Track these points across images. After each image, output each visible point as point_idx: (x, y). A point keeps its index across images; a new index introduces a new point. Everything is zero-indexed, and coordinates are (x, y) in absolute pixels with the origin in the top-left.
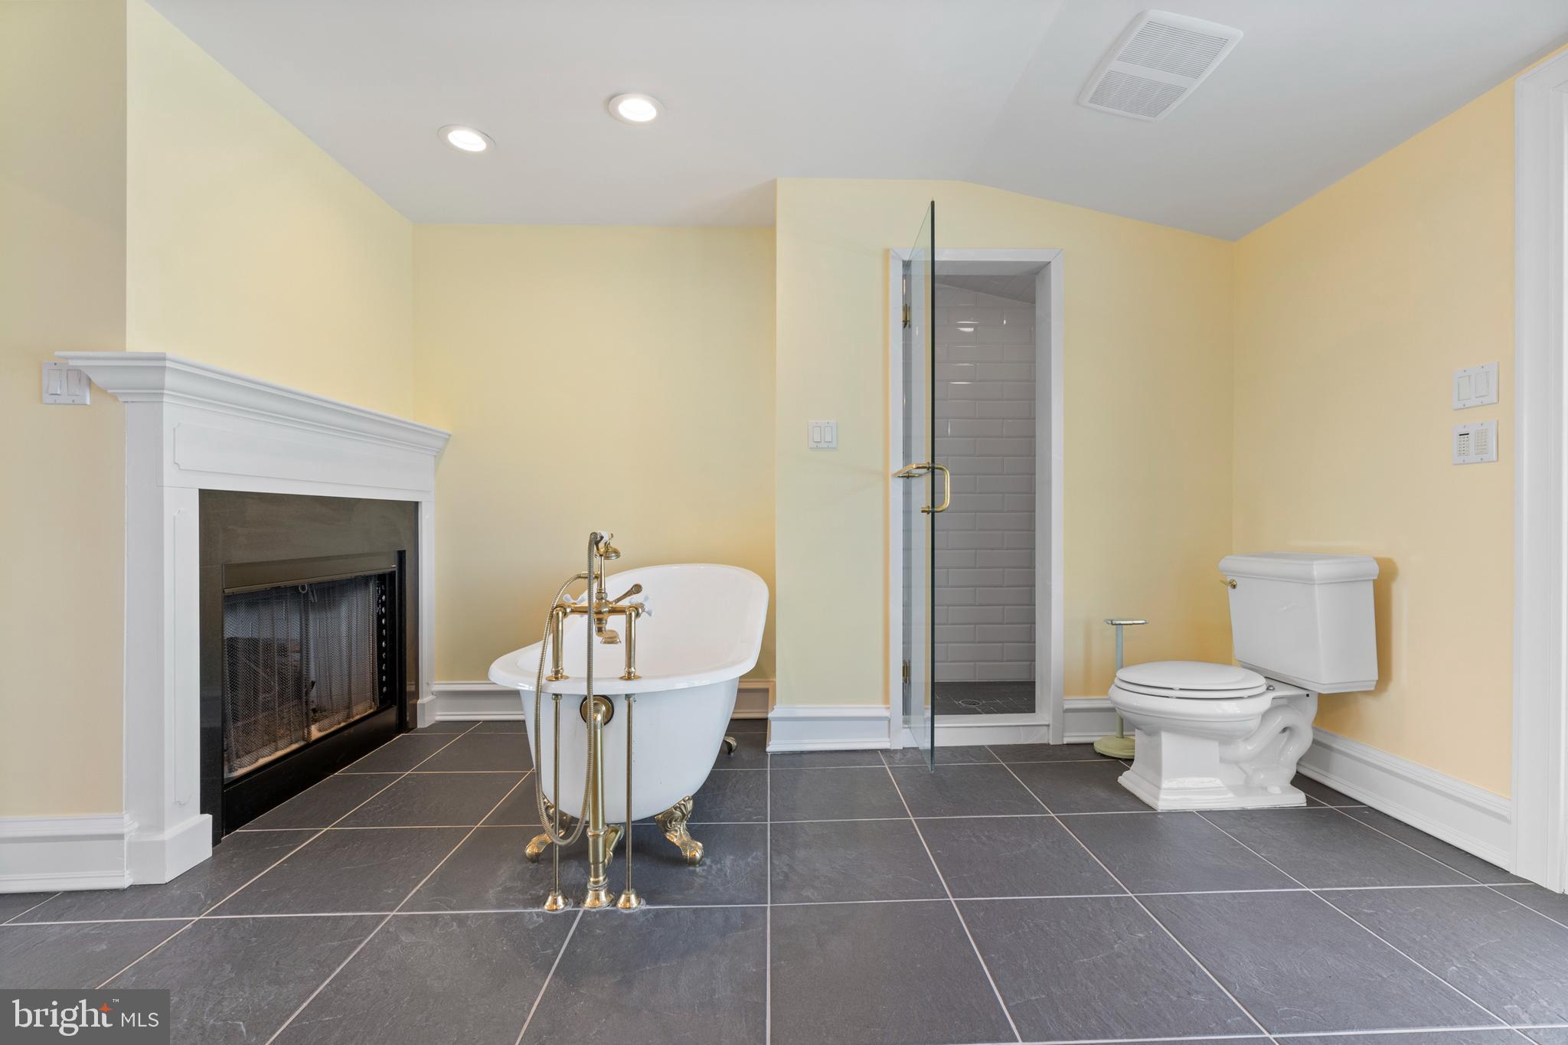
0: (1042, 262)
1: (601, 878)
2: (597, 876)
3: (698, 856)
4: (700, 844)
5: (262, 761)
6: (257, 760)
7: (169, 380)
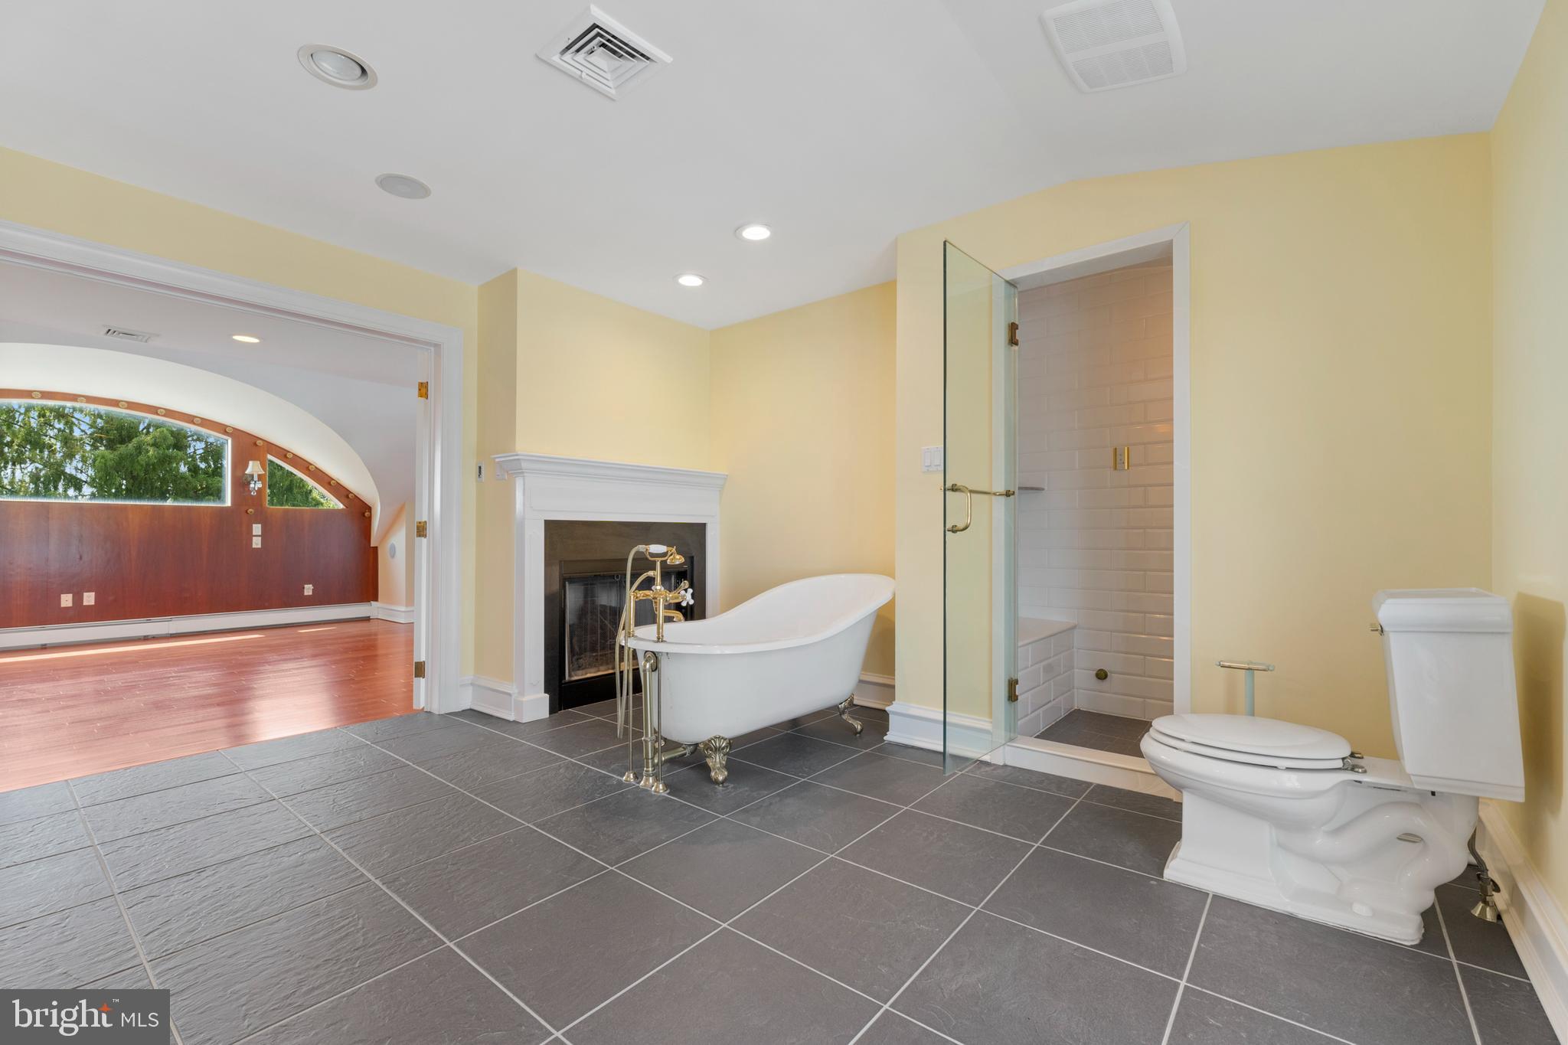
0: (1166, 241)
1: (650, 769)
2: (648, 767)
3: (721, 778)
4: (726, 773)
5: (589, 675)
6: (586, 674)
7: (524, 465)
